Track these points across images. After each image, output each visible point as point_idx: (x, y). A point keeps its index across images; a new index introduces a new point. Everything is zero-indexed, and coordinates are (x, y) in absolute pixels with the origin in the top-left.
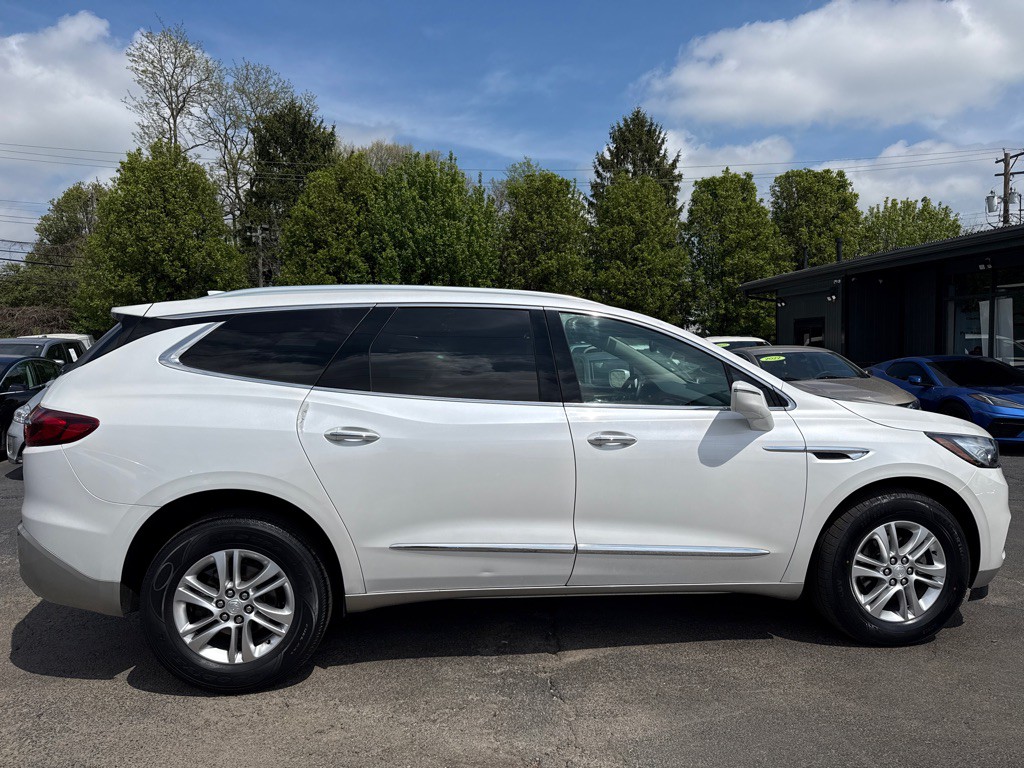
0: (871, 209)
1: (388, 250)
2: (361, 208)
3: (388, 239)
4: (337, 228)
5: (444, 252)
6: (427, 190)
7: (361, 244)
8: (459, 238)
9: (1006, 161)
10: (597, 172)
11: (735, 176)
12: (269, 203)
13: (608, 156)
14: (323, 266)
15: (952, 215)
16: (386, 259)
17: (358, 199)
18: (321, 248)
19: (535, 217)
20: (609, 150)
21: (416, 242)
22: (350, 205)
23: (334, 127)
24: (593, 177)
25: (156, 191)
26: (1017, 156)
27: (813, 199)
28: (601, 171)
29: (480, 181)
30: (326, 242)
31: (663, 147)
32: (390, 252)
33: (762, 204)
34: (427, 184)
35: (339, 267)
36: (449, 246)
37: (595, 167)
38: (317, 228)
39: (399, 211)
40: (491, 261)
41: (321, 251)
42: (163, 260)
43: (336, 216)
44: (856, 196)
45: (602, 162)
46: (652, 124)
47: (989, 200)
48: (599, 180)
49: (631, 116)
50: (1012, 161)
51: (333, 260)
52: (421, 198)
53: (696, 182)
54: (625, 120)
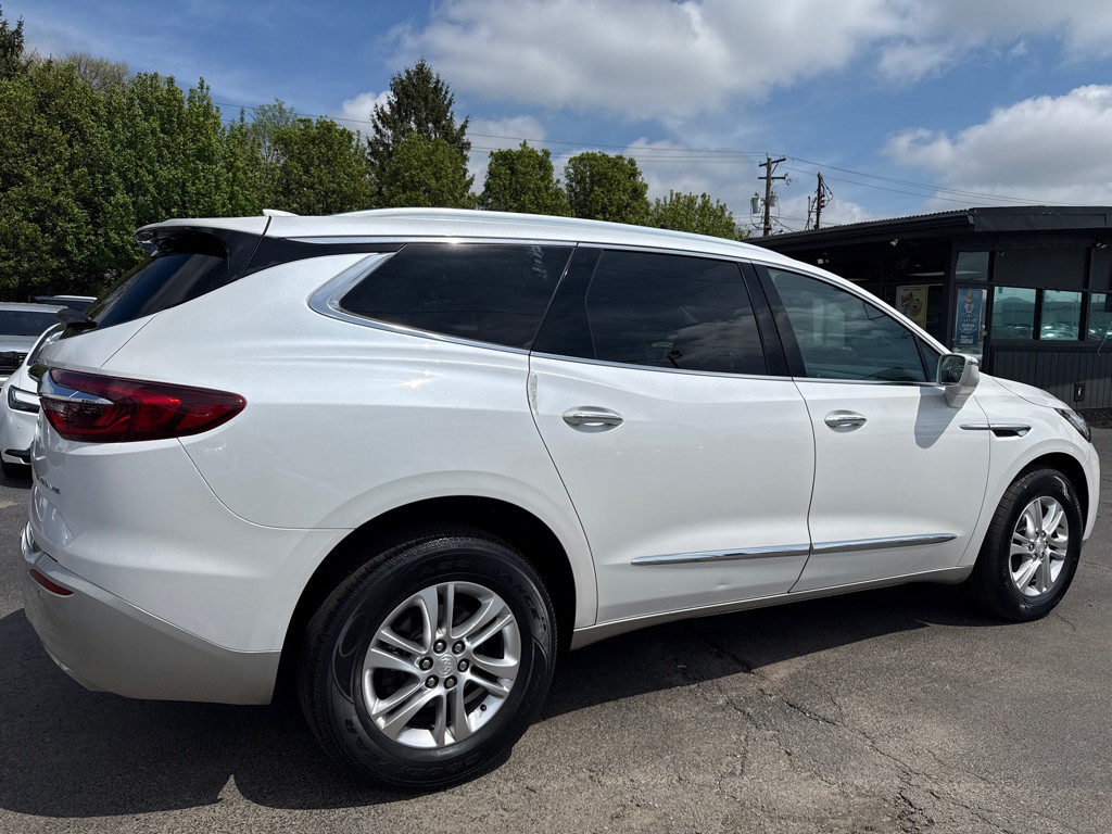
0: (658, 201)
1: (119, 195)
2: (73, 136)
3: (117, 180)
4: (39, 160)
5: (198, 203)
6: (171, 122)
7: (75, 184)
8: (218, 187)
9: (768, 165)
10: (376, 127)
11: (532, 151)
13: (387, 109)
14: (17, 210)
15: (727, 213)
16: (116, 206)
17: (68, 124)
18: (12, 185)
19: (312, 170)
20: (390, 103)
21: (158, 187)
22: (57, 132)
23: (20, 24)
24: (372, 133)
26: (778, 161)
27: (608, 185)
28: (380, 126)
29: (242, 119)
30: (21, 177)
31: (451, 109)
32: (121, 197)
33: (559, 186)
34: (170, 116)
35: (42, 212)
36: (204, 195)
37: (373, 121)
38: (7, 158)
39: (131, 144)
41: (15, 189)
43: (37, 144)
44: (646, 186)
45: (382, 116)
46: (438, 81)
47: (754, 201)
48: (378, 136)
49: (414, 69)
50: (773, 166)
51: (33, 202)
52: (163, 131)
53: (492, 153)
54: (408, 72)
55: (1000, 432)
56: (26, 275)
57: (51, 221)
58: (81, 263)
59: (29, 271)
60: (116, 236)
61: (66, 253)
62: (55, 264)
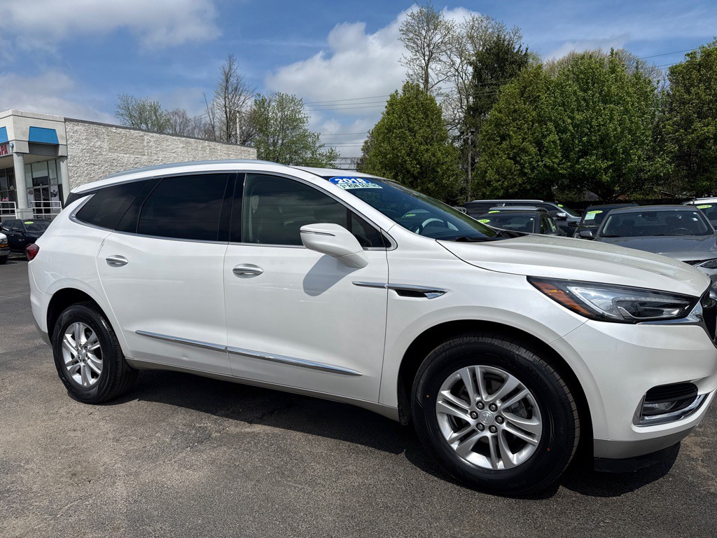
4: (517, 124)
5: (599, 131)
7: (533, 134)
8: (611, 119)
12: (480, 113)
18: (505, 140)
21: (575, 126)
23: (527, 49)
25: (404, 117)
30: (509, 135)
35: (516, 153)
36: (603, 125)
38: (503, 126)
40: (643, 134)
41: (505, 143)
42: (406, 161)
51: (513, 147)
55: (403, 292)
56: (506, 189)
57: (519, 157)
58: (534, 179)
59: (508, 186)
60: (549, 160)
61: (525, 174)
62: (520, 181)
